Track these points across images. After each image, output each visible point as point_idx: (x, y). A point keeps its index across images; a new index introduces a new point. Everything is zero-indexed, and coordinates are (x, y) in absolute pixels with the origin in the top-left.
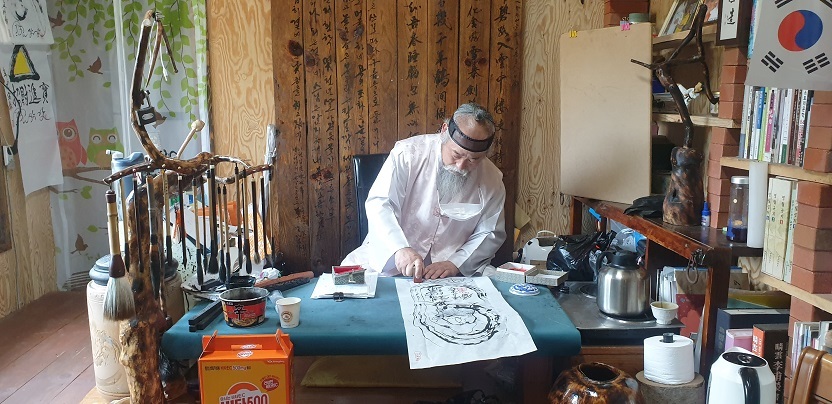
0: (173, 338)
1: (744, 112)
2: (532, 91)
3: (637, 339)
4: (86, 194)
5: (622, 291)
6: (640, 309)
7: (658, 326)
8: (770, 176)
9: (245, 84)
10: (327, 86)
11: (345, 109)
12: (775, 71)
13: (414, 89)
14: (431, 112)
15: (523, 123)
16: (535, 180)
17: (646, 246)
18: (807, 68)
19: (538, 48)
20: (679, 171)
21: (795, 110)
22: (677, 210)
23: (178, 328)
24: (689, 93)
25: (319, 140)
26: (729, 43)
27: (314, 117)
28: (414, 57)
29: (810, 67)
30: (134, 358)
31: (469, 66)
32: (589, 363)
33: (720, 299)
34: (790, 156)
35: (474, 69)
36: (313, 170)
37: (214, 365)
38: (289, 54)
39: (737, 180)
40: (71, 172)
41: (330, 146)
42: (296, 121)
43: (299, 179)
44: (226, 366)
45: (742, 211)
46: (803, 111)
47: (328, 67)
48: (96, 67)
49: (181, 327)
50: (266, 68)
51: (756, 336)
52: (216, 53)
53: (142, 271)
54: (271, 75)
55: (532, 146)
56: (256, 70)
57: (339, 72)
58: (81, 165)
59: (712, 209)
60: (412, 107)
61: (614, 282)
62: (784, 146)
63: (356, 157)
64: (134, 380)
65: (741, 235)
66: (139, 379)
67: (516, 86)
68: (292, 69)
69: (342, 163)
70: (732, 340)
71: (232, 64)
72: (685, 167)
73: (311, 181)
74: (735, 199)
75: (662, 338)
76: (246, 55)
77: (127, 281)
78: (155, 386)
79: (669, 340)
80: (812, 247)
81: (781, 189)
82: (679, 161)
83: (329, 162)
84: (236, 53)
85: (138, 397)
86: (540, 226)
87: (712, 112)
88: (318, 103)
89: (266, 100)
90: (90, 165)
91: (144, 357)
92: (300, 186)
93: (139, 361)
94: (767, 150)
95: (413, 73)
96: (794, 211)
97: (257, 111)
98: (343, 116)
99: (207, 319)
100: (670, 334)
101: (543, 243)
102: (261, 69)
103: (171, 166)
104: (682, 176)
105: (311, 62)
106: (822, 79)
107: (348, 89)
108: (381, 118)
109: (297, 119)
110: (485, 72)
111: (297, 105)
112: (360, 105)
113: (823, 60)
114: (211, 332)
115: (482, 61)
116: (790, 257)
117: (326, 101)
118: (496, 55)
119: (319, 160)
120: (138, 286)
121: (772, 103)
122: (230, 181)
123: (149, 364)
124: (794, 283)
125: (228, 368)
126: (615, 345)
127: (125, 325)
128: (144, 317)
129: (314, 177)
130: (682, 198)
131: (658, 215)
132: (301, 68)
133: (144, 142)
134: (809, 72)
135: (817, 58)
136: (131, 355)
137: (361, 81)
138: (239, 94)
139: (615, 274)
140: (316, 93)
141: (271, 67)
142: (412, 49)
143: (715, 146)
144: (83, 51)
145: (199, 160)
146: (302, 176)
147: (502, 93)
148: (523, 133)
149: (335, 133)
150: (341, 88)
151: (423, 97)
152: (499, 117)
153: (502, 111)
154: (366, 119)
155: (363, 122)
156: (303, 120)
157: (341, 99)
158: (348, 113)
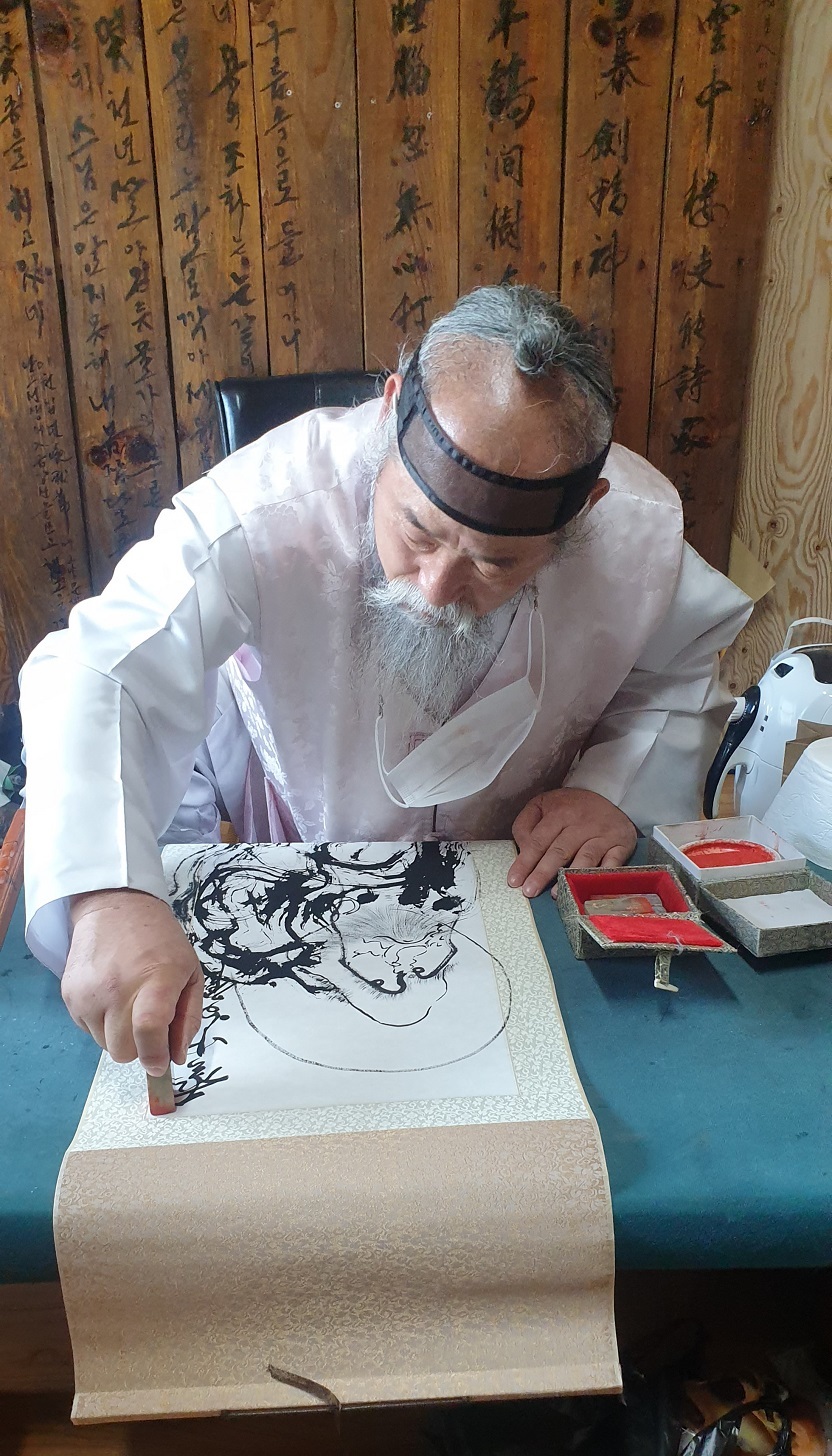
10: (116, 131)
11: (181, 217)
13: (411, 133)
14: (474, 221)
25: (101, 331)
27: (80, 248)
28: (411, 12)
31: (604, 43)
35: (622, 59)
36: (93, 433)
41: (143, 348)
42: (22, 264)
43: (51, 467)
47: (115, 53)
55: (795, 340)
57: (154, 75)
60: (409, 203)
63: (228, 385)
69: (183, 405)
73: (91, 472)
83: (143, 406)
88: (91, 197)
92: (54, 488)
95: (408, 74)
105: (52, 35)
107: (189, 140)
108: (306, 246)
110: (658, 70)
112: (233, 201)
115: (651, 26)
117: (117, 187)
119: (107, 398)
129: (99, 455)
137: (233, 109)
140: (80, 159)
146: (56, 455)
147: (713, 149)
148: (769, 297)
149: (154, 306)
150: (165, 136)
151: (441, 162)
152: (695, 241)
153: (710, 218)
154: (255, 253)
155: (245, 262)
156: (47, 260)
157: (169, 179)
158: (194, 229)
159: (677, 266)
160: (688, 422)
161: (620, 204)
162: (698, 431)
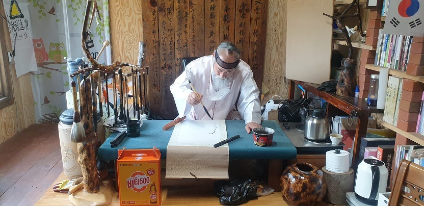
0: (103, 150)
1: (378, 43)
2: (272, 25)
3: (323, 151)
4: (48, 75)
5: (316, 128)
6: (324, 137)
7: (333, 146)
8: (389, 75)
9: (128, 21)
10: (169, 22)
11: (178, 34)
12: (396, 27)
13: (213, 24)
14: (221, 35)
15: (267, 42)
16: (272, 71)
17: (327, 106)
18: (411, 26)
19: (276, 3)
20: (345, 70)
21: (403, 44)
22: (343, 89)
23: (105, 146)
24: (351, 31)
25: (165, 50)
26: (372, 8)
27: (162, 38)
28: (213, 8)
29: (412, 25)
30: (85, 160)
31: (241, 12)
32: (300, 163)
33: (363, 133)
34: (400, 66)
35: (243, 14)
36: (162, 65)
37: (125, 163)
38: (150, 6)
39: (373, 77)
40: (41, 65)
41: (171, 53)
43: (155, 69)
44: (130, 164)
45: (375, 91)
46: (407, 45)
47: (170, 12)
48: (52, 11)
49: (106, 145)
50: (138, 13)
51: (379, 151)
52: (113, 4)
53: (88, 119)
54: (141, 16)
55: (271, 53)
56: (133, 13)
57: (175, 15)
58: (45, 61)
59: (360, 89)
60: (212, 33)
61: (312, 125)
62: (397, 61)
63: (184, 58)
64: (85, 170)
65: (374, 103)
66: (87, 170)
67: (264, 23)
68: (152, 14)
69: (176, 61)
70: (368, 152)
71: (121, 10)
72: (348, 68)
73: (162, 71)
74: (372, 86)
75: (335, 151)
76: (128, 6)
77: (81, 124)
78: (95, 173)
79: (338, 152)
80: (408, 110)
81: (394, 82)
82: (345, 65)
83: (170, 61)
84: (123, 5)
85: (87, 178)
86: (273, 93)
87: (362, 40)
88: (165, 31)
89: (138, 29)
90: (50, 61)
91: (90, 160)
92: (155, 73)
93: (88, 161)
94: (389, 62)
95: (212, 16)
96: (400, 93)
97: (134, 35)
98: (177, 38)
99: (118, 141)
100: (339, 150)
101: (276, 102)
102: (136, 13)
103: (102, 69)
104: (346, 72)
105: (161, 10)
106: (418, 31)
107: (180, 24)
108: (196, 39)
109: (154, 39)
110: (249, 16)
111: (154, 32)
112: (186, 32)
113: (419, 22)
114: (122, 148)
115: (247, 10)
116: (397, 114)
117: (169, 30)
118: (254, 7)
119: (165, 59)
120: (86, 126)
121: (392, 39)
122: (129, 75)
123: (92, 162)
124: (398, 127)
125: (131, 165)
126: (312, 154)
127: (80, 145)
128: (89, 141)
129: (163, 68)
130: (346, 83)
131: (334, 91)
132: (156, 13)
133: (88, 57)
134: (412, 28)
135: (416, 21)
136: (83, 159)
137: (186, 20)
138: (125, 26)
139: (313, 120)
140: (163, 26)
141: (141, 12)
142: (212, 4)
143: (363, 59)
144: (45, 3)
145: (115, 65)
146: (156, 68)
147: (257, 26)
148: (267, 47)
149: (173, 46)
150: (176, 23)
151: (217, 28)
152: (255, 39)
153: (257, 36)
154: (189, 39)
155: (187, 41)
156: (157, 40)
157: (176, 29)
158: (180, 36)
159: (252, 42)
160: (254, 65)
161: (243, 34)
162: (256, 67)
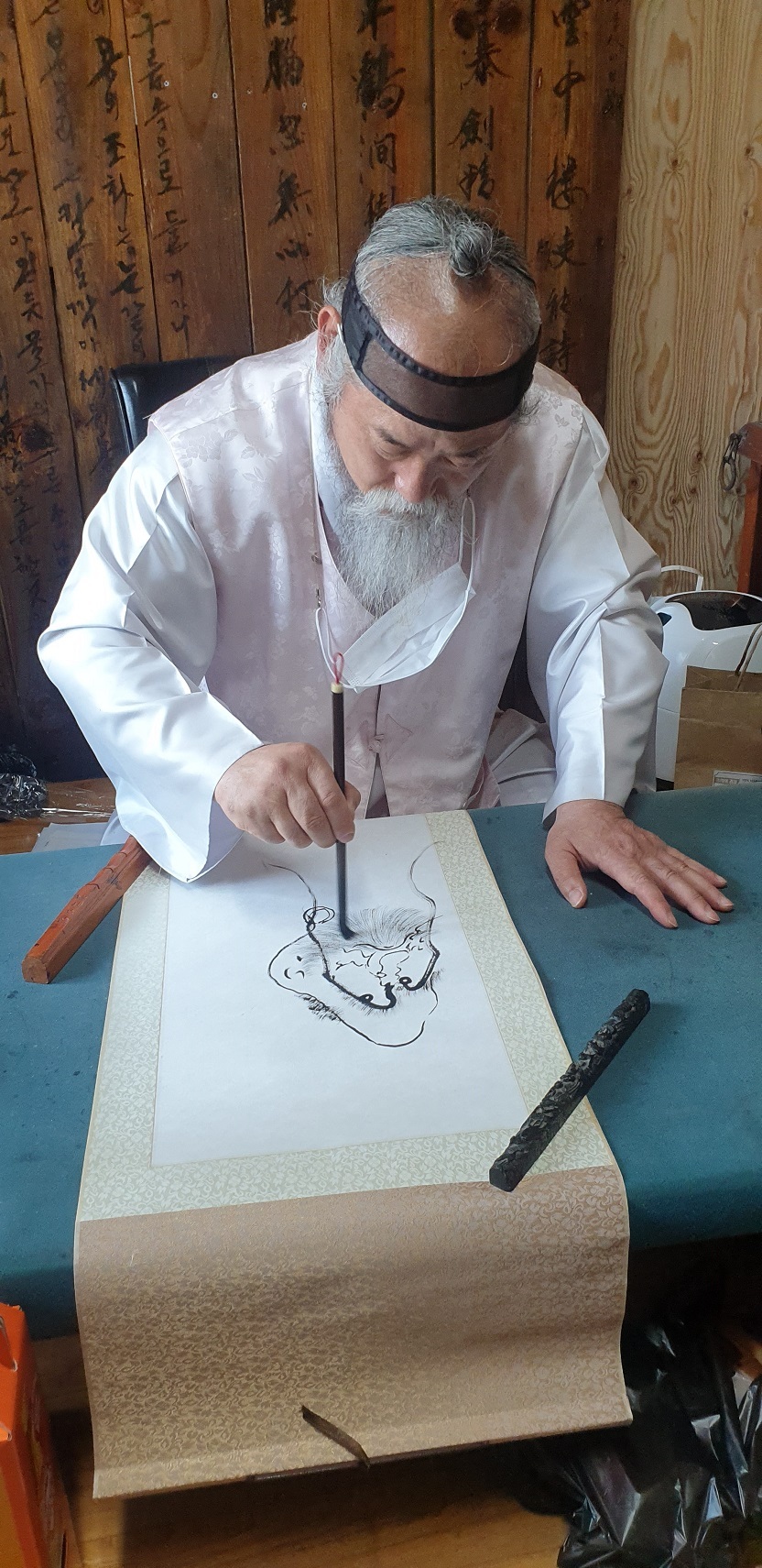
2: (654, 129)
11: (65, 208)
13: (288, 123)
31: (466, 35)
35: (485, 51)
55: (648, 312)
57: (29, 65)
60: (289, 191)
63: (122, 372)
69: (76, 392)
95: (282, 66)
98: (63, 233)
107: (68, 130)
108: (189, 235)
110: (518, 61)
112: (117, 191)
115: (511, 21)
137: (111, 99)
147: (571, 136)
148: (623, 274)
149: (43, 297)
150: (43, 127)
151: (319, 153)
152: (558, 222)
153: (570, 200)
154: (141, 242)
155: (132, 251)
157: (50, 170)
158: (79, 220)
159: (543, 246)
161: (487, 188)
